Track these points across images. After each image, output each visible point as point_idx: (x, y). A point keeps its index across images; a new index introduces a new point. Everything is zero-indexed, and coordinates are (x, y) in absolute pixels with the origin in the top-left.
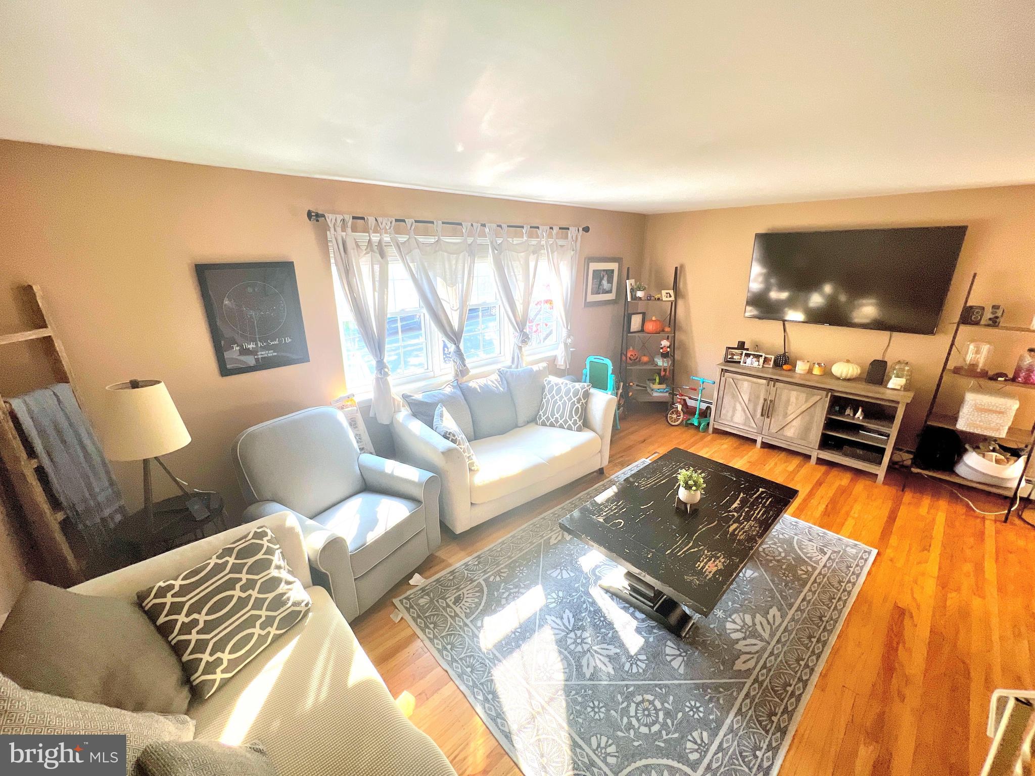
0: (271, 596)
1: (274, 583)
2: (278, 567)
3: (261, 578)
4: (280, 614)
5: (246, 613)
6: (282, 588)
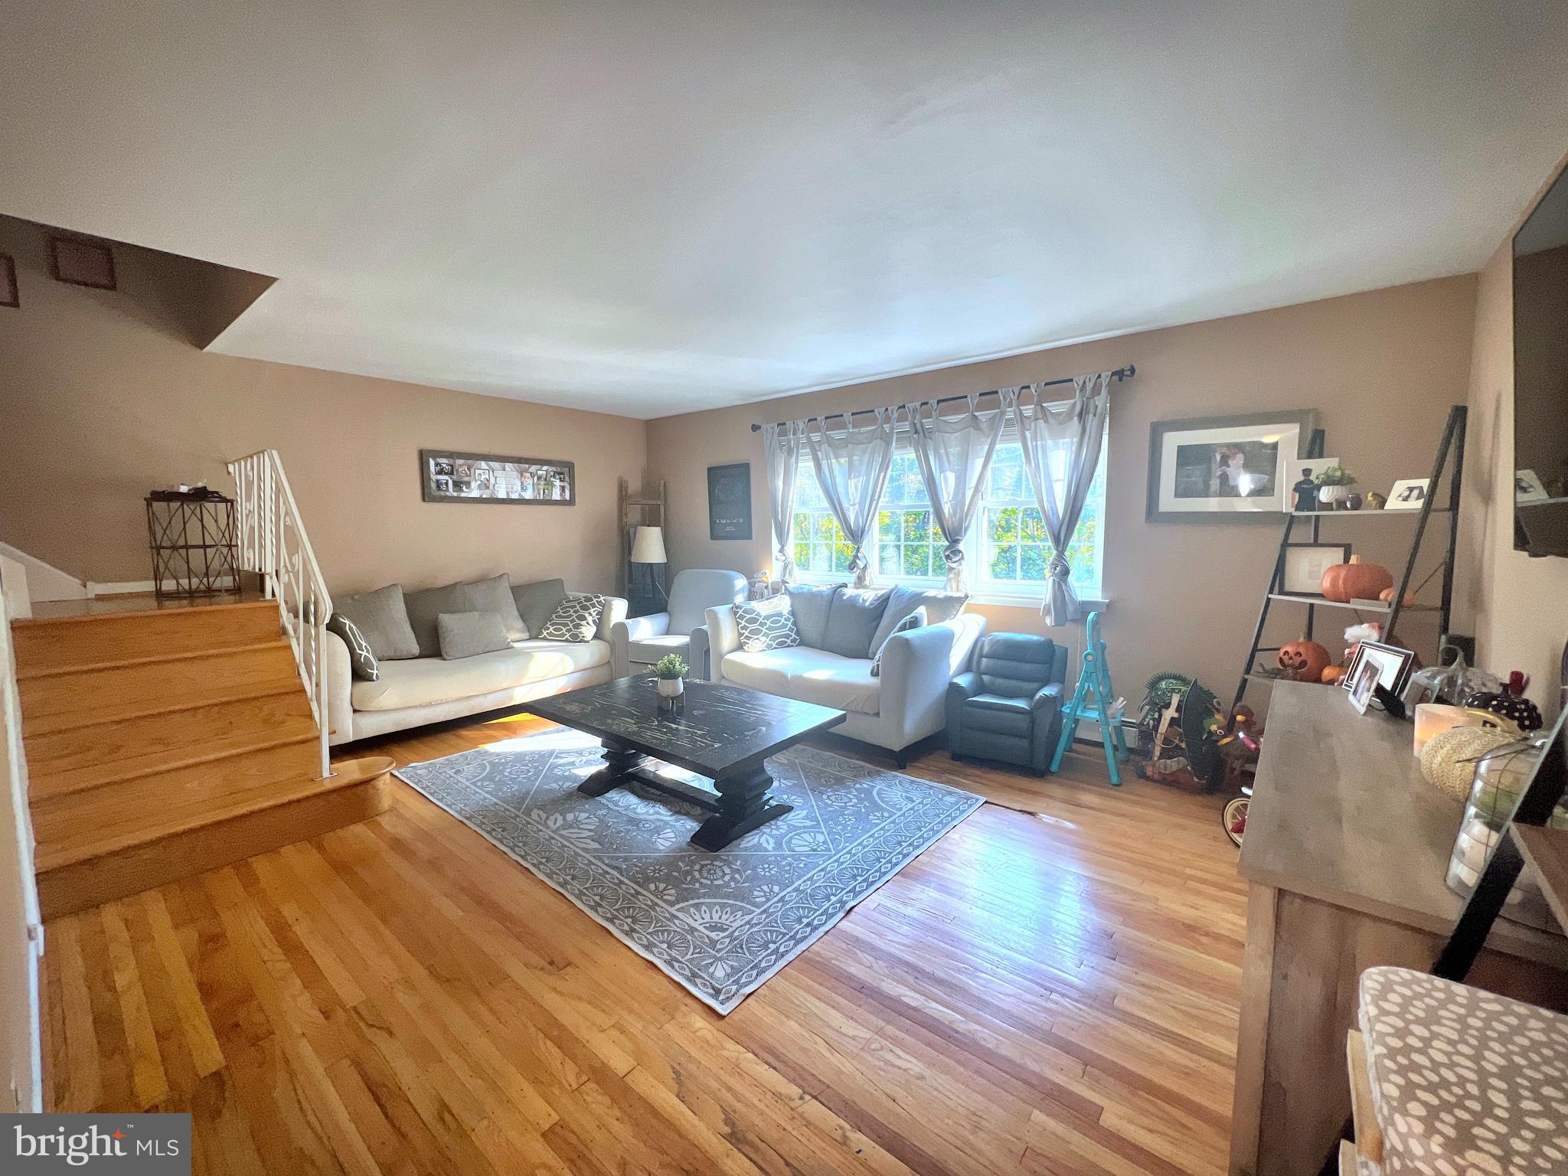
0: (578, 622)
1: (584, 618)
2: (590, 614)
3: (582, 612)
4: (574, 631)
5: (567, 621)
6: (584, 623)
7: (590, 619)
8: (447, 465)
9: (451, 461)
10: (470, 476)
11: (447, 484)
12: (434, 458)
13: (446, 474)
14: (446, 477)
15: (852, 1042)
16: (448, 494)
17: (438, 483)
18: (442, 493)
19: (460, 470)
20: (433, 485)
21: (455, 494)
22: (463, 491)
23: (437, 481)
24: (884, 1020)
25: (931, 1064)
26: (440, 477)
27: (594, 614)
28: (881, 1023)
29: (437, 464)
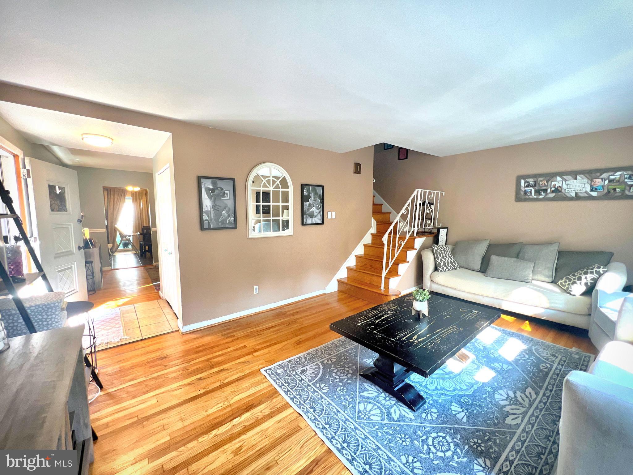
7: (584, 281)
8: (532, 181)
9: (535, 179)
10: (547, 186)
11: (531, 192)
12: (524, 179)
13: (531, 186)
14: (531, 188)
15: (232, 397)
16: (531, 197)
17: (525, 192)
18: (527, 197)
19: (541, 183)
20: (522, 193)
21: (535, 197)
22: (541, 195)
23: (525, 191)
24: (234, 409)
25: (208, 416)
26: (527, 189)
27: (589, 279)
28: (233, 407)
29: (526, 182)
